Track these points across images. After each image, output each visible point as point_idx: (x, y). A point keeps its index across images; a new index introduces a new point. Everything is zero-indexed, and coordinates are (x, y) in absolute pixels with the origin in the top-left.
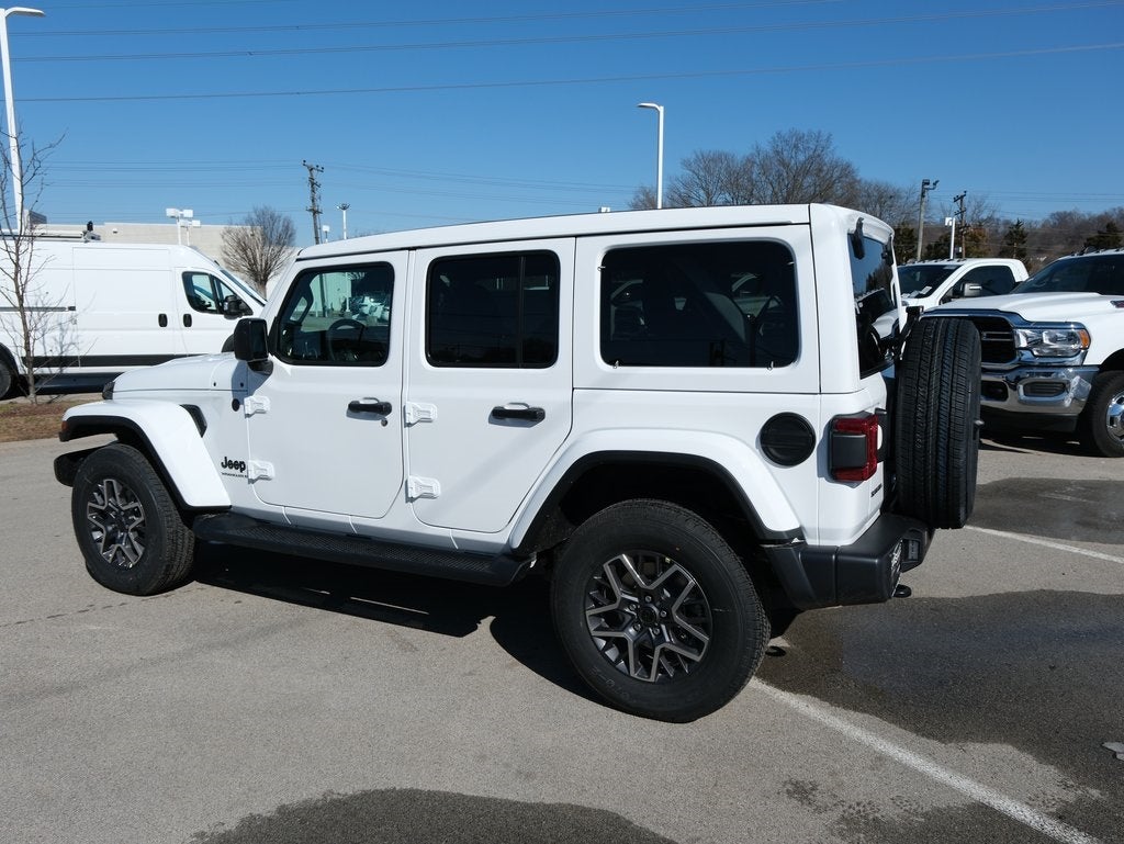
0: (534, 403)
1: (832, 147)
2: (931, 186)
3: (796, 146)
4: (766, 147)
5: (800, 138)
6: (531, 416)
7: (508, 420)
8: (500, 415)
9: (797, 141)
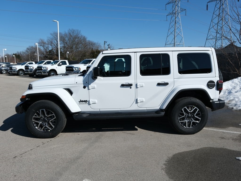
0: (166, 82)
1: (81, 33)
2: (106, 42)
3: (73, 32)
4: (67, 32)
5: (74, 31)
6: (166, 84)
7: (161, 85)
8: (159, 84)
9: (73, 31)
